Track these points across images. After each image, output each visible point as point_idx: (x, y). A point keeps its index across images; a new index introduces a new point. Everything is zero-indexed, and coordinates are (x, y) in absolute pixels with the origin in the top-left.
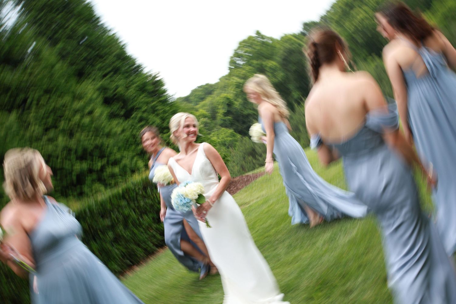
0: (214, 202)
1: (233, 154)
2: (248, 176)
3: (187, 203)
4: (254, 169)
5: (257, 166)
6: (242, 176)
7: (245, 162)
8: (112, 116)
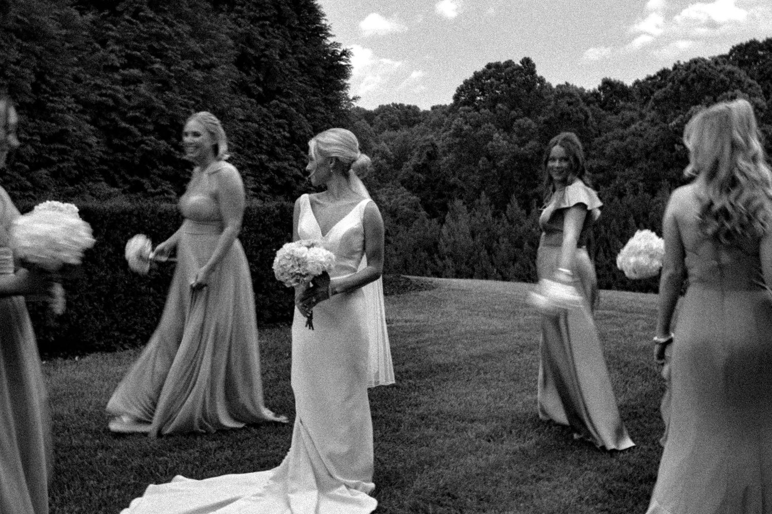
0: (336, 293)
1: (401, 235)
2: (408, 279)
3: (301, 275)
4: (422, 274)
5: (429, 272)
6: (399, 277)
7: (414, 257)
8: (242, 88)
